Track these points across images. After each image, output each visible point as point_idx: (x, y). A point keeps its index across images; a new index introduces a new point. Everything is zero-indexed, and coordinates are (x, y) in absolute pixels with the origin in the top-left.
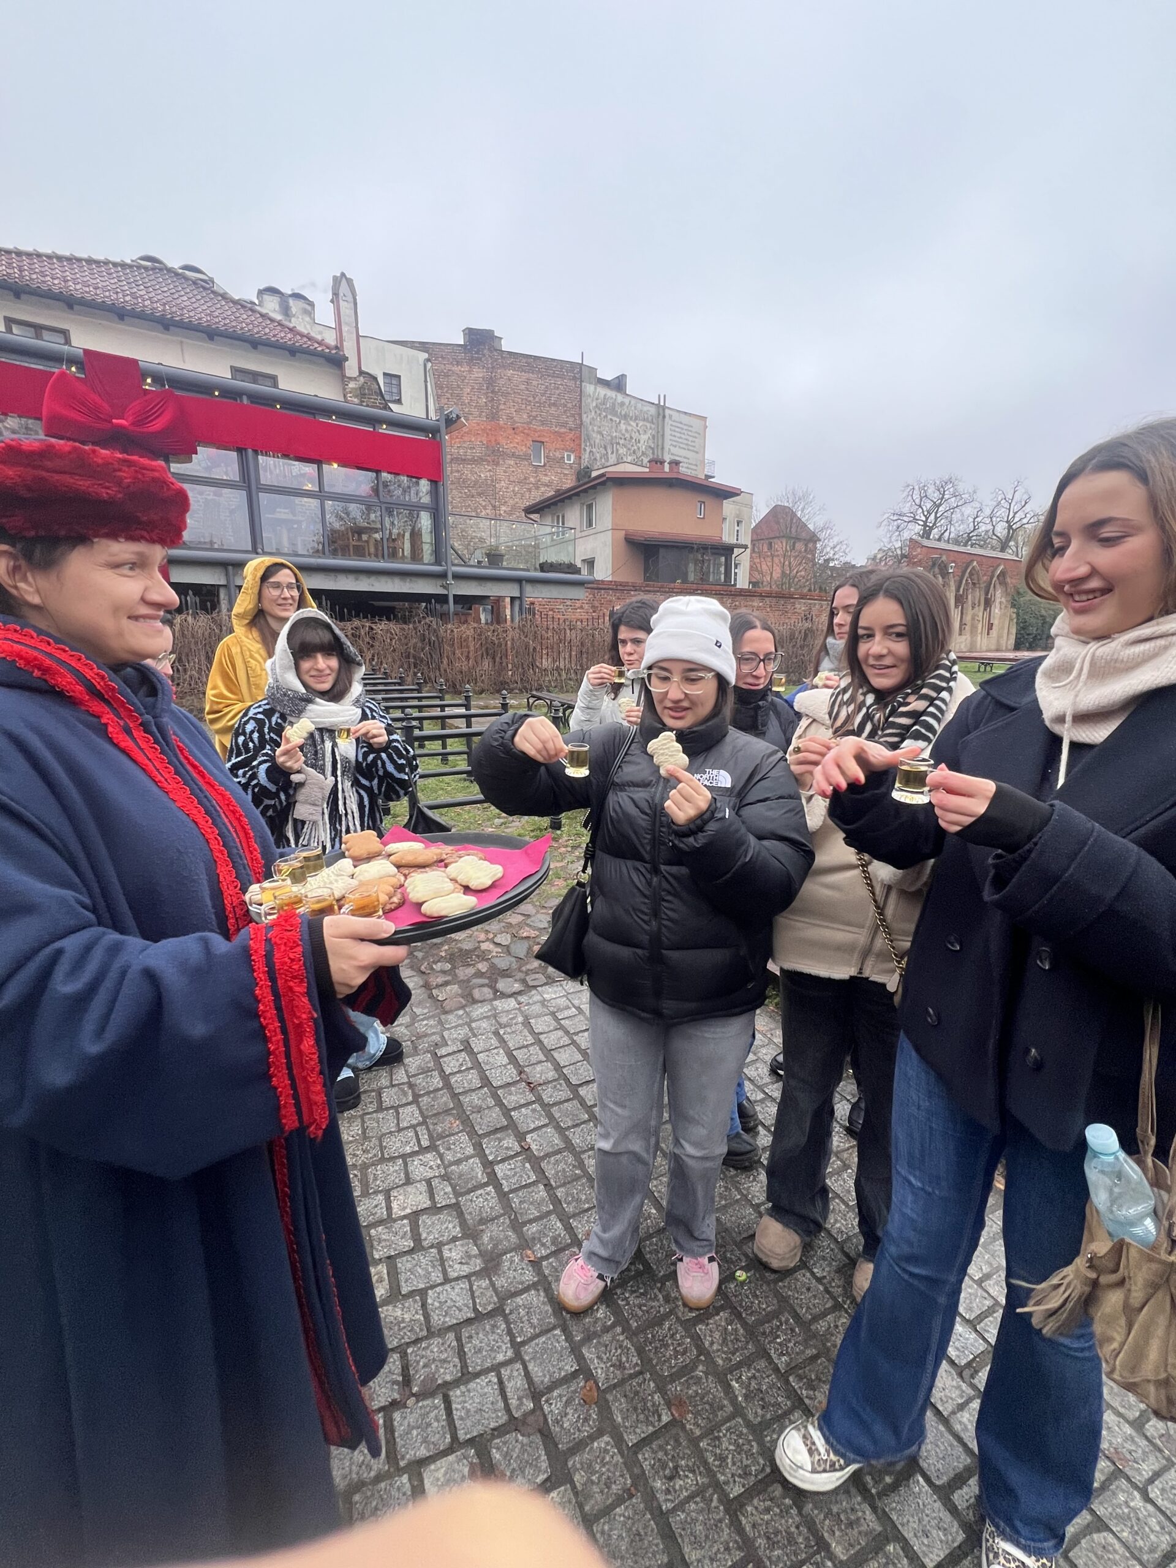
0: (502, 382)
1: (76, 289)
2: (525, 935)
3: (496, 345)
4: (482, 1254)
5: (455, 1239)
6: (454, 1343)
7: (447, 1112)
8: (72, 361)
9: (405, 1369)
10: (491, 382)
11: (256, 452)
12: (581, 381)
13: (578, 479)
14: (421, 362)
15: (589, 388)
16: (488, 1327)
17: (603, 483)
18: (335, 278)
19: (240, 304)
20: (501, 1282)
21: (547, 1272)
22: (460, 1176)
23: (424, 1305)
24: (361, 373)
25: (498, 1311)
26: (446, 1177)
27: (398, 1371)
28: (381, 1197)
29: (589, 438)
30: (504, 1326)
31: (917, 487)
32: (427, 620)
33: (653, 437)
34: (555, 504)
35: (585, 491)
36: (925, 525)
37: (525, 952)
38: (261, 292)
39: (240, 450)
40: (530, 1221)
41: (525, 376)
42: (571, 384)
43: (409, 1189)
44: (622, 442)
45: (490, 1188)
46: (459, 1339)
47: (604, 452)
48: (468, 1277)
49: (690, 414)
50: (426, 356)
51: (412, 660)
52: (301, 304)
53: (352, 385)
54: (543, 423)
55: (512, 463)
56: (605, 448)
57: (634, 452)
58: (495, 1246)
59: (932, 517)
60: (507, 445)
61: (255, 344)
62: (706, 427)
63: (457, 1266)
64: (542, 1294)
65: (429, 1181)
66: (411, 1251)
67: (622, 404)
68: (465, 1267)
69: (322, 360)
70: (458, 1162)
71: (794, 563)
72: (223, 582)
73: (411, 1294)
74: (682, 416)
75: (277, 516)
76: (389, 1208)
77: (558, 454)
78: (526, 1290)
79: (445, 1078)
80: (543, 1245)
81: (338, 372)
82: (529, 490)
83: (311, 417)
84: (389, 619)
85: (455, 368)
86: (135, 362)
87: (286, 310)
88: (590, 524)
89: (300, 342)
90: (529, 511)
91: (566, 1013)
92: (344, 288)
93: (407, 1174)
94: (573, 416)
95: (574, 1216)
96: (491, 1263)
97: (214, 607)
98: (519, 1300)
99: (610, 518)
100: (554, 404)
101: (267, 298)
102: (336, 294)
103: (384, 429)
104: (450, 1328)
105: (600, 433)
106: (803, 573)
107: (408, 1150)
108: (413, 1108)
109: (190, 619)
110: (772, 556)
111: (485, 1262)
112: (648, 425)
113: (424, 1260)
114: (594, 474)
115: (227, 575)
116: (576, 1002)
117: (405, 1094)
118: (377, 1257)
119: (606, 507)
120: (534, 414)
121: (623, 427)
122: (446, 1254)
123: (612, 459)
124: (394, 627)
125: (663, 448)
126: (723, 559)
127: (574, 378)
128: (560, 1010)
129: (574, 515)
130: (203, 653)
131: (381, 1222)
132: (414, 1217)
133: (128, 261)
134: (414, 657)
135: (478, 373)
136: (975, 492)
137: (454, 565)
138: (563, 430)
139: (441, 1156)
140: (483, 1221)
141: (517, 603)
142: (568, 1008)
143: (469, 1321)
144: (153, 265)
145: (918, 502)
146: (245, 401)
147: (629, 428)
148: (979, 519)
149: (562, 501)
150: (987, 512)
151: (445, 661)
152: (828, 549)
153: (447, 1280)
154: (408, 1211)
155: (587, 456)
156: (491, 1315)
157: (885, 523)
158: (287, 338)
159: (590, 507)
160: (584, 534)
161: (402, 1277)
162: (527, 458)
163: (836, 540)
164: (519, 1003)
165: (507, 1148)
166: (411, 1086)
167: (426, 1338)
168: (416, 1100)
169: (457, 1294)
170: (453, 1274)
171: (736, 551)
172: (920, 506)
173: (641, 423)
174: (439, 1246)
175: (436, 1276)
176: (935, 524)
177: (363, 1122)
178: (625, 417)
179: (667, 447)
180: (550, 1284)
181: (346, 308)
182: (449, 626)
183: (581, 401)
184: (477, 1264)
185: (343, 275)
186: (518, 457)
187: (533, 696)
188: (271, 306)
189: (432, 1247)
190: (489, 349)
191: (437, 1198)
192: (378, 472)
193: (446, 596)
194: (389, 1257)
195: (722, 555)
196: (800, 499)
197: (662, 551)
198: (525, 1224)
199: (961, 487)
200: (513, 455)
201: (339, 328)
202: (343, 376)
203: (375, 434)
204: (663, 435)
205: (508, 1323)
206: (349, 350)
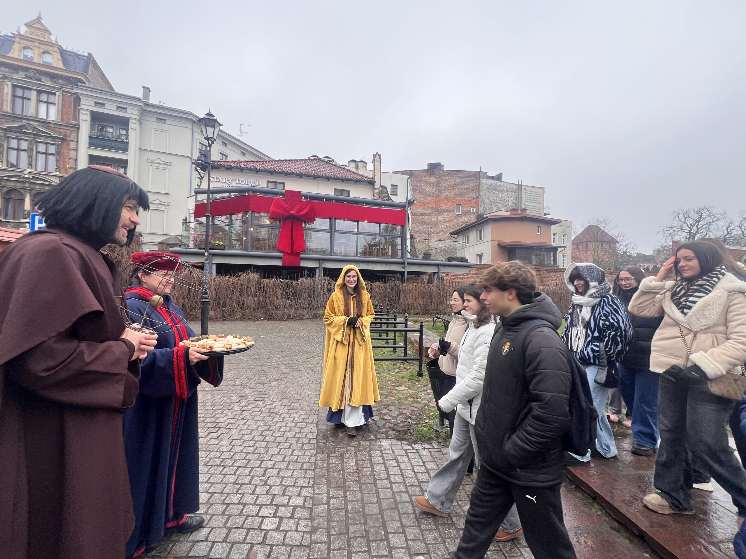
0: (443, 182)
1: (289, 170)
2: (385, 418)
3: (441, 168)
4: (312, 526)
5: (305, 519)
6: (289, 550)
7: (324, 476)
8: (281, 194)
9: (270, 552)
10: (438, 182)
11: (336, 219)
12: (480, 178)
13: (477, 219)
14: (406, 179)
15: (484, 181)
16: (302, 550)
17: (487, 221)
18: (374, 155)
19: (340, 167)
20: (314, 537)
21: (331, 540)
22: (318, 498)
23: (285, 536)
24: (381, 186)
25: (309, 546)
26: (312, 498)
27: (268, 551)
28: (288, 497)
29: (483, 201)
30: (308, 551)
31: (681, 213)
32: (395, 282)
33: (516, 198)
34: (464, 230)
35: (479, 224)
36: (690, 232)
37: (382, 424)
38: (349, 162)
39: (330, 219)
40: (334, 521)
41: (453, 179)
42: (475, 180)
43: (298, 498)
44: (499, 202)
45: (326, 506)
46: (291, 550)
47: (490, 206)
48: (304, 532)
49: (535, 187)
50: (408, 177)
51: (387, 298)
52: (363, 164)
53: (377, 191)
54: (461, 197)
55: (446, 214)
56: (491, 205)
57: (506, 205)
58: (318, 525)
59: (695, 228)
60: (444, 207)
61: (343, 180)
62: (544, 192)
63: (302, 527)
64: (326, 546)
65: (306, 497)
66: (290, 518)
67: (500, 186)
68: (304, 529)
69: (367, 183)
70: (319, 494)
71: (600, 255)
72: (318, 266)
73: (283, 531)
74: (531, 188)
75: (341, 241)
76: (289, 502)
77: (468, 209)
78: (322, 543)
79: (328, 464)
80: (335, 530)
81: (372, 186)
82: (454, 225)
83: (356, 205)
84: (379, 281)
85: (423, 179)
86: (300, 192)
87: (357, 167)
88: (481, 239)
89: (359, 178)
90: (452, 234)
91: (387, 452)
92: (377, 157)
93: (300, 493)
94: (475, 193)
95: (351, 524)
96: (314, 530)
97: (313, 276)
98: (317, 545)
99: (490, 236)
100: (467, 189)
101: (351, 163)
102: (374, 160)
103: (383, 208)
104: (290, 545)
105: (488, 198)
106: (607, 260)
107: (304, 485)
108: (312, 472)
109: (304, 280)
110: (587, 251)
111: (312, 529)
112: (513, 193)
113: (292, 521)
114: (485, 216)
115: (320, 264)
116: (393, 448)
117: (312, 466)
118: (278, 515)
119: (488, 231)
120: (457, 193)
121: (500, 195)
122: (300, 522)
123: (495, 209)
124: (381, 284)
125: (521, 203)
126: (552, 254)
127: (476, 178)
128: (385, 450)
129: (473, 235)
130: (307, 293)
131: (284, 505)
132: (295, 507)
133: (307, 158)
134: (388, 297)
135: (433, 179)
136: (725, 213)
137: (408, 259)
138: (470, 199)
139: (314, 491)
140: (318, 516)
141: (436, 275)
142: (389, 450)
143: (297, 545)
144: (315, 159)
145: (683, 220)
146: (334, 201)
147: (503, 196)
148: (731, 228)
149: (468, 229)
150: (737, 224)
151: (401, 299)
152: (622, 247)
153: (296, 530)
154: (294, 505)
155: (482, 209)
156: (305, 546)
157: (661, 232)
158: (354, 177)
159: (481, 231)
160: (477, 243)
161: (282, 525)
162: (453, 211)
163: (627, 242)
164: (370, 444)
165: (339, 494)
166: (315, 464)
167: (282, 545)
168: (314, 470)
169: (297, 536)
170: (299, 529)
171: (560, 250)
172: (685, 222)
173: (509, 193)
174: (299, 519)
175: (294, 528)
176: (697, 232)
177: (293, 472)
178: (502, 191)
179: (523, 203)
180: (331, 543)
181: (377, 164)
182: (404, 284)
183: (479, 186)
184: (309, 529)
185: (377, 153)
186: (449, 211)
187: (436, 317)
188: (352, 167)
189: (297, 518)
190: (438, 170)
191: (306, 504)
192: (380, 223)
193: (404, 272)
194: (282, 517)
195: (552, 252)
196: (601, 222)
197: (517, 251)
198: (332, 521)
199: (714, 211)
200: (447, 210)
201: (374, 171)
202: (374, 188)
203: (380, 209)
204: (521, 197)
205: (310, 551)
206: (377, 179)
